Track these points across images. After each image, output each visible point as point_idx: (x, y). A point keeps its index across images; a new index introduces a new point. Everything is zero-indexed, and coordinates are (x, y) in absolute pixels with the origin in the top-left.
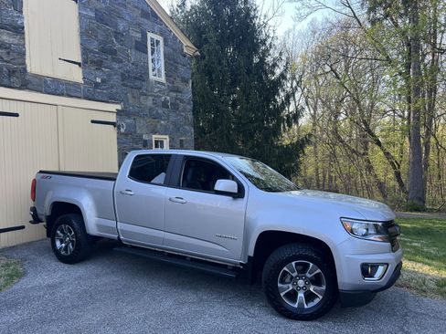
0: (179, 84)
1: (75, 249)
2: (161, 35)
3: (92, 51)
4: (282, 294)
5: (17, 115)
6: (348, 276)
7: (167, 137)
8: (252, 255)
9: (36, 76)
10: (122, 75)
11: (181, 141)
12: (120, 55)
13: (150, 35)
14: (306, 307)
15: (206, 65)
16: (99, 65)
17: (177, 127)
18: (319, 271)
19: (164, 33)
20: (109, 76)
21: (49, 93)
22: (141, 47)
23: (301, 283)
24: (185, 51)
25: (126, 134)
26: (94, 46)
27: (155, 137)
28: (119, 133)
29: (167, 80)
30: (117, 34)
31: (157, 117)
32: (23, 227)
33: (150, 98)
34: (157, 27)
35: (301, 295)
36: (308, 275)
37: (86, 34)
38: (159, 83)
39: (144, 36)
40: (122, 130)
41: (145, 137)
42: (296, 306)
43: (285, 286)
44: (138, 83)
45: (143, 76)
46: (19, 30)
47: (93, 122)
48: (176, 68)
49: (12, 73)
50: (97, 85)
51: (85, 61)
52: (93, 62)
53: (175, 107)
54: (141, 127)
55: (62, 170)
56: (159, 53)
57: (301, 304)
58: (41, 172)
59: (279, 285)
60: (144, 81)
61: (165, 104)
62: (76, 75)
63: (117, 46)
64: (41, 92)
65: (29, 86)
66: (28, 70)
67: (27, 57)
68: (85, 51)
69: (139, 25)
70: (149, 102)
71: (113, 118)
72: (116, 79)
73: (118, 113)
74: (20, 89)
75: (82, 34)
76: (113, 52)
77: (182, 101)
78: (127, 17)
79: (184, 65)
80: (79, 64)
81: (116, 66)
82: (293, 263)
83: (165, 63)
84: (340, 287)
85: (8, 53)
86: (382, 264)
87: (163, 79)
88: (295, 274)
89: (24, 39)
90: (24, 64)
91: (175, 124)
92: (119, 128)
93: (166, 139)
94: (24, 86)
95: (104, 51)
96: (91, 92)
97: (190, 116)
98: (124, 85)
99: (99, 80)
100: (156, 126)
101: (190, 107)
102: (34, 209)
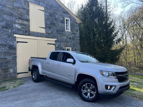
0: (75, 32)
1: (37, 78)
2: (69, 18)
3: (48, 24)
4: (83, 93)
5: (27, 42)
6: (101, 89)
7: (71, 48)
8: (76, 81)
9: (32, 32)
10: (57, 30)
11: (75, 49)
12: (56, 25)
13: (66, 18)
14: (90, 98)
15: (87, 25)
16: (50, 28)
17: (74, 45)
18: (94, 87)
19: (71, 17)
20: (53, 31)
21: (36, 36)
22: (63, 22)
23: (89, 90)
24: (77, 22)
25: (58, 47)
26: (49, 23)
27: (67, 48)
28: (56, 47)
29: (71, 31)
30: (56, 19)
31: (68, 42)
32: (28, 72)
33: (65, 37)
34: (68, 16)
35: (89, 94)
36: (91, 88)
37: (46, 20)
38: (68, 32)
39: (64, 19)
40: (57, 46)
41: (64, 48)
42: (87, 97)
43: (84, 91)
44: (62, 32)
45: (63, 30)
46: (28, 20)
47: (48, 44)
48: (74, 27)
49: (26, 31)
50: (49, 34)
51: (46, 27)
52: (48, 27)
53: (73, 39)
54: (62, 45)
55: (39, 57)
56: (68, 24)
57: (88, 97)
58: (31, 57)
59: (82, 90)
60: (63, 32)
61: (70, 38)
62: (43, 31)
63: (55, 22)
64: (33, 36)
65: (31, 35)
66: (30, 30)
67: (30, 27)
68: (46, 24)
69: (62, 16)
70: (65, 38)
71: (54, 43)
72: (55, 32)
73: (55, 41)
74: (28, 36)
75: (45, 20)
76: (54, 24)
77: (76, 37)
78: (59, 14)
79: (77, 26)
80: (44, 28)
81: (55, 28)
82: (86, 84)
83: (70, 26)
84: (99, 92)
85: (25, 27)
86: (114, 86)
87: (70, 31)
88: (87, 87)
89: (29, 23)
90: (29, 29)
91: (73, 44)
92: (56, 46)
93: (70, 49)
94: (29, 35)
95: (51, 24)
96: (47, 35)
97: (79, 41)
98: (57, 33)
99: (50, 32)
100: (67, 45)
101: (79, 39)
102: (29, 67)
